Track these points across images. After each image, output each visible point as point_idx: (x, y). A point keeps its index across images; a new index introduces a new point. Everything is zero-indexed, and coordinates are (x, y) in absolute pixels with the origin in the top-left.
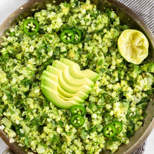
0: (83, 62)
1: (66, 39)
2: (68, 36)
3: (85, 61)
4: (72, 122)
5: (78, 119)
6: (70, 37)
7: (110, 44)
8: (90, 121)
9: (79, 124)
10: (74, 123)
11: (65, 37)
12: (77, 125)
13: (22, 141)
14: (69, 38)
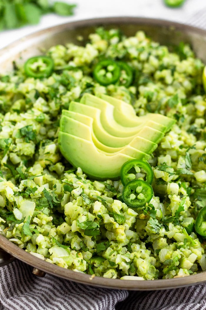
0: (140, 107)
1: (105, 76)
2: (107, 71)
3: (143, 106)
4: (125, 198)
5: (139, 189)
6: (113, 73)
7: (188, 84)
8: (164, 203)
9: (143, 200)
10: (129, 200)
11: (103, 72)
12: (138, 203)
13: (18, 232)
14: (109, 75)
